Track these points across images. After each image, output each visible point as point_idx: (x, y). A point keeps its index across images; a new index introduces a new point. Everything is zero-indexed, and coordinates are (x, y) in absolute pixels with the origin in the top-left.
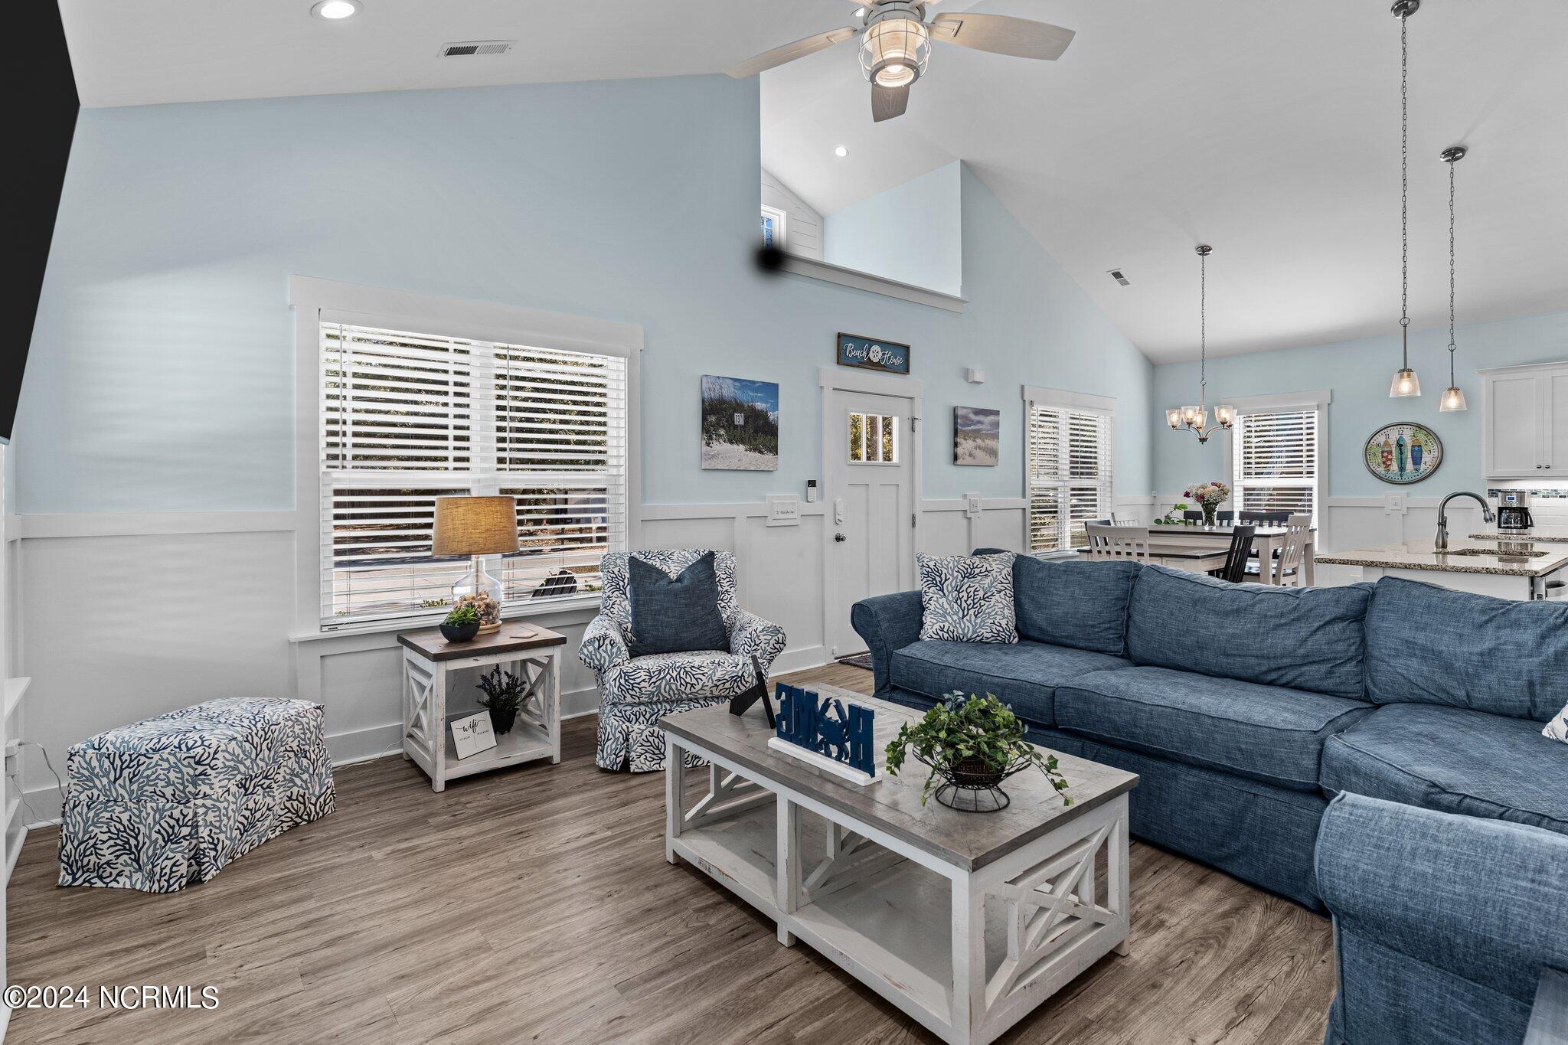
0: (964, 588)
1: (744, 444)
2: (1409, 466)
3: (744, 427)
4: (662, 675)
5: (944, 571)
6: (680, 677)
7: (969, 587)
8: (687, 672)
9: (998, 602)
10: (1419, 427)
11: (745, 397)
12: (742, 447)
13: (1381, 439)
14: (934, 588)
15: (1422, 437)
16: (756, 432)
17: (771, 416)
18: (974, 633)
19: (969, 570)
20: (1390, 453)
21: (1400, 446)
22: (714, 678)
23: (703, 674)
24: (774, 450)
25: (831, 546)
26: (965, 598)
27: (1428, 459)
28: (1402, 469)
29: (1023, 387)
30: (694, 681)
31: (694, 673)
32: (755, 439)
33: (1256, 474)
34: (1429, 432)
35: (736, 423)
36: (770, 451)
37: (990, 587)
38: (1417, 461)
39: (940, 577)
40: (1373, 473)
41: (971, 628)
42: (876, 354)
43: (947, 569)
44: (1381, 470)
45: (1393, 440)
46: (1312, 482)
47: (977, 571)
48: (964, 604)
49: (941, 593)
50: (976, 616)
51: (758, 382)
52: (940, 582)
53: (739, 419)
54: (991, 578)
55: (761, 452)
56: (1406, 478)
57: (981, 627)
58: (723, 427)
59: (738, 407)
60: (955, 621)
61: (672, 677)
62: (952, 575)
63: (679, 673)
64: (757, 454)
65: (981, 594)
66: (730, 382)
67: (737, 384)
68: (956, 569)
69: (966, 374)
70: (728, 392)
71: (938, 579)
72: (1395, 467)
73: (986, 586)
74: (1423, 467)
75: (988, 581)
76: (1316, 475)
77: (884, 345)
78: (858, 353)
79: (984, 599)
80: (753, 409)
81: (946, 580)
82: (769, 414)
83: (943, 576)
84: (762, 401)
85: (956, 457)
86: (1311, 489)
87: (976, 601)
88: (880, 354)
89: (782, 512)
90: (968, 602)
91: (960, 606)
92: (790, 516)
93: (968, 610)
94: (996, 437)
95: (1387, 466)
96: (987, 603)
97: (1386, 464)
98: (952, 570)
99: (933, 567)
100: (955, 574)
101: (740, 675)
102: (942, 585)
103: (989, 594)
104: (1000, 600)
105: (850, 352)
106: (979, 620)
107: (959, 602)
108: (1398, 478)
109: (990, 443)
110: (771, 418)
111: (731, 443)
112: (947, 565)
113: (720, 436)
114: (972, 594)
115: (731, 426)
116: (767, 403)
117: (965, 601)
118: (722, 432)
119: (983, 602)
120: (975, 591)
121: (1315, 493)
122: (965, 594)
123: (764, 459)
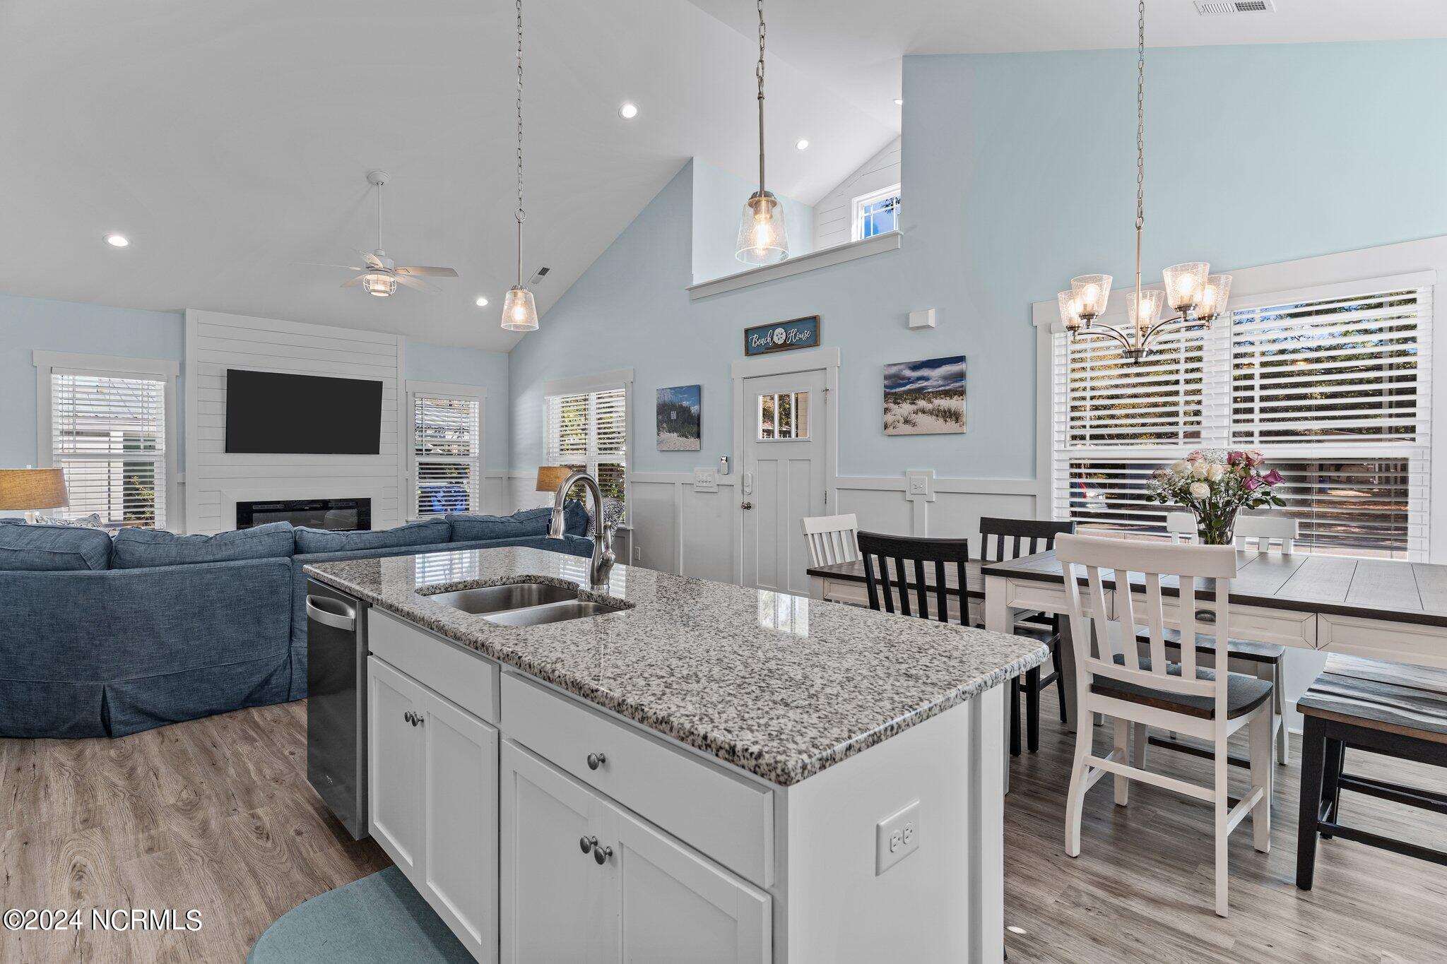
1: (676, 432)
3: (675, 420)
11: (676, 400)
12: (675, 435)
16: (683, 423)
17: (694, 409)
24: (698, 436)
25: (740, 512)
32: (683, 428)
35: (671, 418)
36: (692, 436)
42: (779, 336)
51: (684, 387)
53: (673, 415)
55: (687, 437)
58: (665, 422)
59: (672, 407)
64: (685, 439)
66: (669, 390)
67: (672, 391)
70: (667, 397)
77: (786, 325)
78: (763, 341)
80: (681, 407)
82: (691, 408)
84: (687, 400)
85: (885, 426)
88: (784, 334)
89: (706, 482)
92: (708, 484)
94: (961, 393)
105: (755, 343)
109: (944, 403)
110: (692, 411)
111: (670, 432)
113: (664, 428)
115: (669, 420)
116: (690, 400)
118: (665, 425)
123: (692, 442)
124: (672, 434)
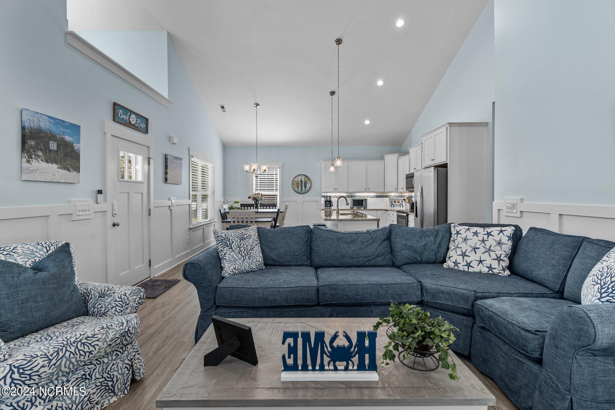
0: (242, 246)
1: (56, 163)
2: (304, 188)
3: (56, 152)
4: (61, 354)
5: (231, 238)
6: (79, 350)
7: (244, 244)
8: (84, 344)
9: (256, 250)
10: (306, 176)
11: (57, 131)
12: (55, 166)
13: (296, 179)
14: (227, 248)
15: (307, 179)
16: (65, 156)
17: (76, 146)
18: (249, 267)
19: (242, 237)
20: (299, 184)
21: (301, 182)
22: (108, 340)
23: (98, 340)
24: (77, 169)
25: (111, 230)
26: (243, 251)
27: (308, 186)
28: (302, 189)
29: (189, 149)
30: (92, 348)
31: (90, 342)
32: (65, 161)
33: (260, 190)
34: (308, 178)
35: (50, 148)
36: (75, 170)
37: (253, 243)
38: (305, 187)
39: (229, 241)
40: (294, 190)
41: (248, 265)
42: (133, 119)
43: (232, 237)
44: (296, 189)
45: (299, 180)
46: (278, 193)
47: (245, 236)
48: (243, 254)
49: (231, 250)
50: (249, 259)
51: (66, 122)
52: (230, 244)
53: (53, 146)
54: (252, 239)
55: (68, 170)
56: (303, 192)
57: (252, 264)
58: (41, 150)
59: (53, 137)
60: (240, 263)
61: (71, 352)
62: (235, 240)
63: (77, 347)
64: (66, 172)
65: (249, 247)
66: (47, 118)
67: (51, 120)
68: (236, 236)
69: (170, 139)
70: (45, 125)
71: (228, 243)
72: (300, 188)
73: (251, 243)
74: (307, 188)
75: (251, 240)
76: (278, 191)
77: (138, 115)
78: (125, 117)
79: (251, 250)
80: (63, 140)
81: (233, 243)
82: (75, 145)
83: (231, 241)
84: (70, 135)
85: (166, 180)
86: (276, 195)
87: (248, 251)
88: (135, 119)
89: (82, 211)
90: (245, 252)
91: (242, 255)
92: (87, 213)
93: (246, 256)
94: (181, 170)
95: (298, 188)
96: (253, 252)
97: (298, 187)
98: (234, 237)
99: (224, 237)
100: (236, 239)
101: (127, 330)
102: (231, 245)
103: (253, 247)
104: (257, 249)
105: (120, 115)
106: (250, 261)
107: (241, 253)
108: (300, 192)
110: (76, 148)
111: (47, 162)
112: (231, 235)
113: (39, 156)
114: (245, 248)
115: (46, 150)
116: (73, 137)
117: (244, 252)
118: (40, 153)
119: (251, 251)
120: (247, 246)
121: (278, 197)
122: (242, 248)
123: (71, 175)
124: (50, 165)
